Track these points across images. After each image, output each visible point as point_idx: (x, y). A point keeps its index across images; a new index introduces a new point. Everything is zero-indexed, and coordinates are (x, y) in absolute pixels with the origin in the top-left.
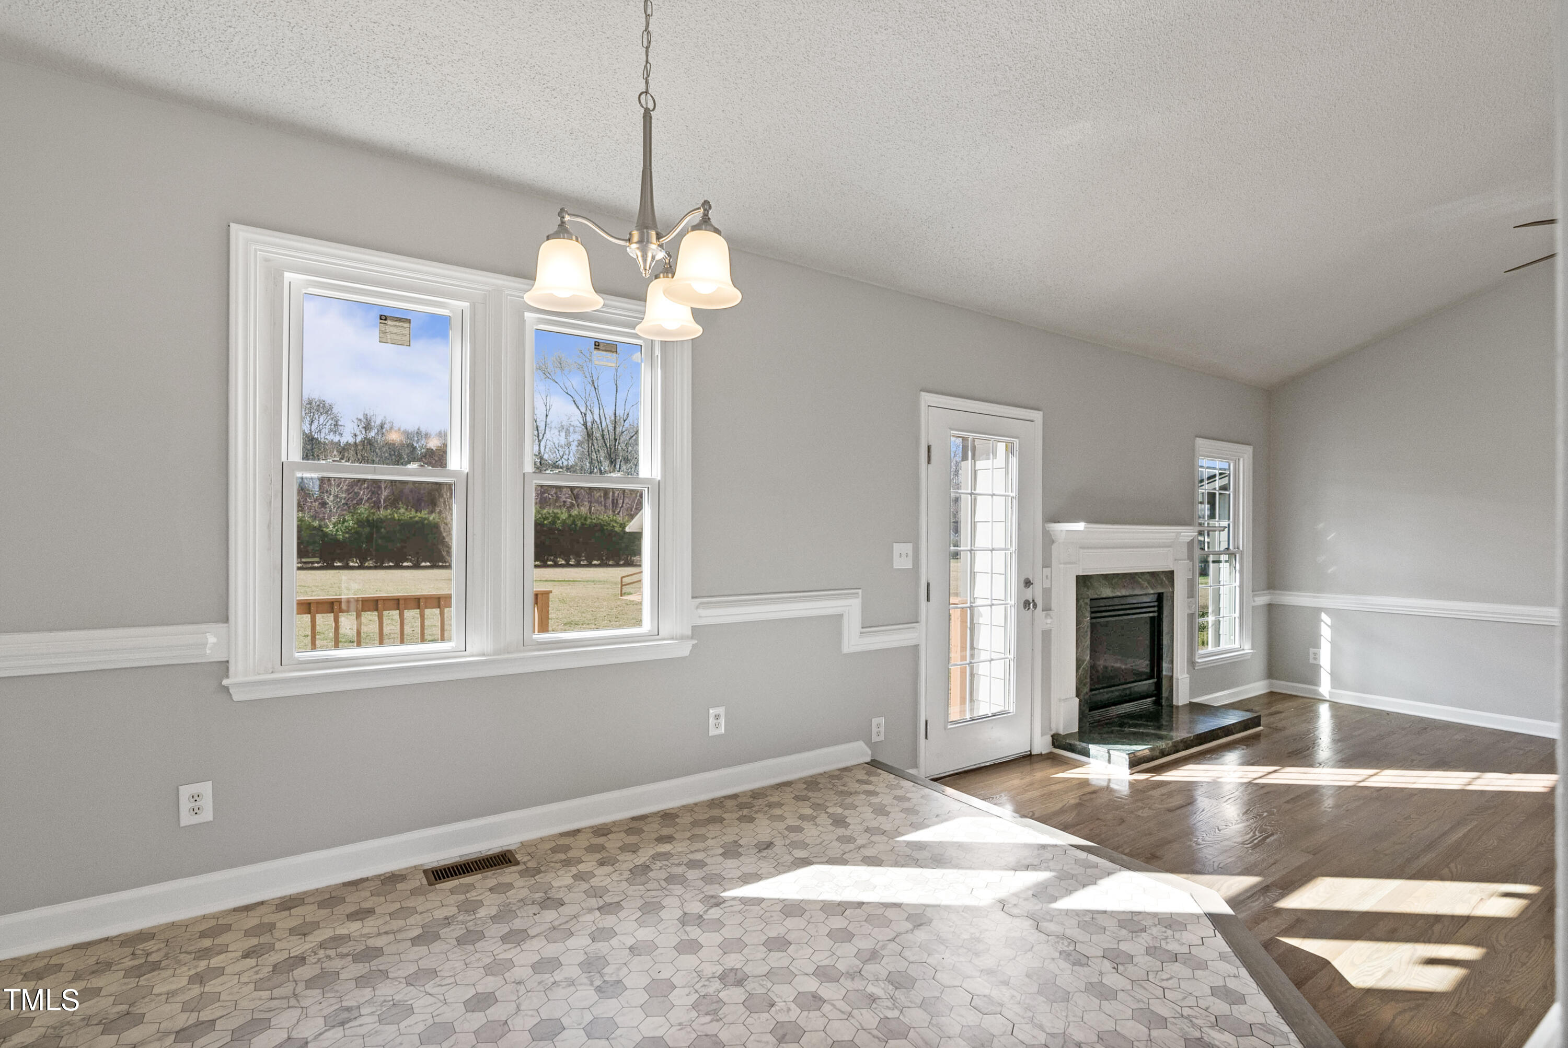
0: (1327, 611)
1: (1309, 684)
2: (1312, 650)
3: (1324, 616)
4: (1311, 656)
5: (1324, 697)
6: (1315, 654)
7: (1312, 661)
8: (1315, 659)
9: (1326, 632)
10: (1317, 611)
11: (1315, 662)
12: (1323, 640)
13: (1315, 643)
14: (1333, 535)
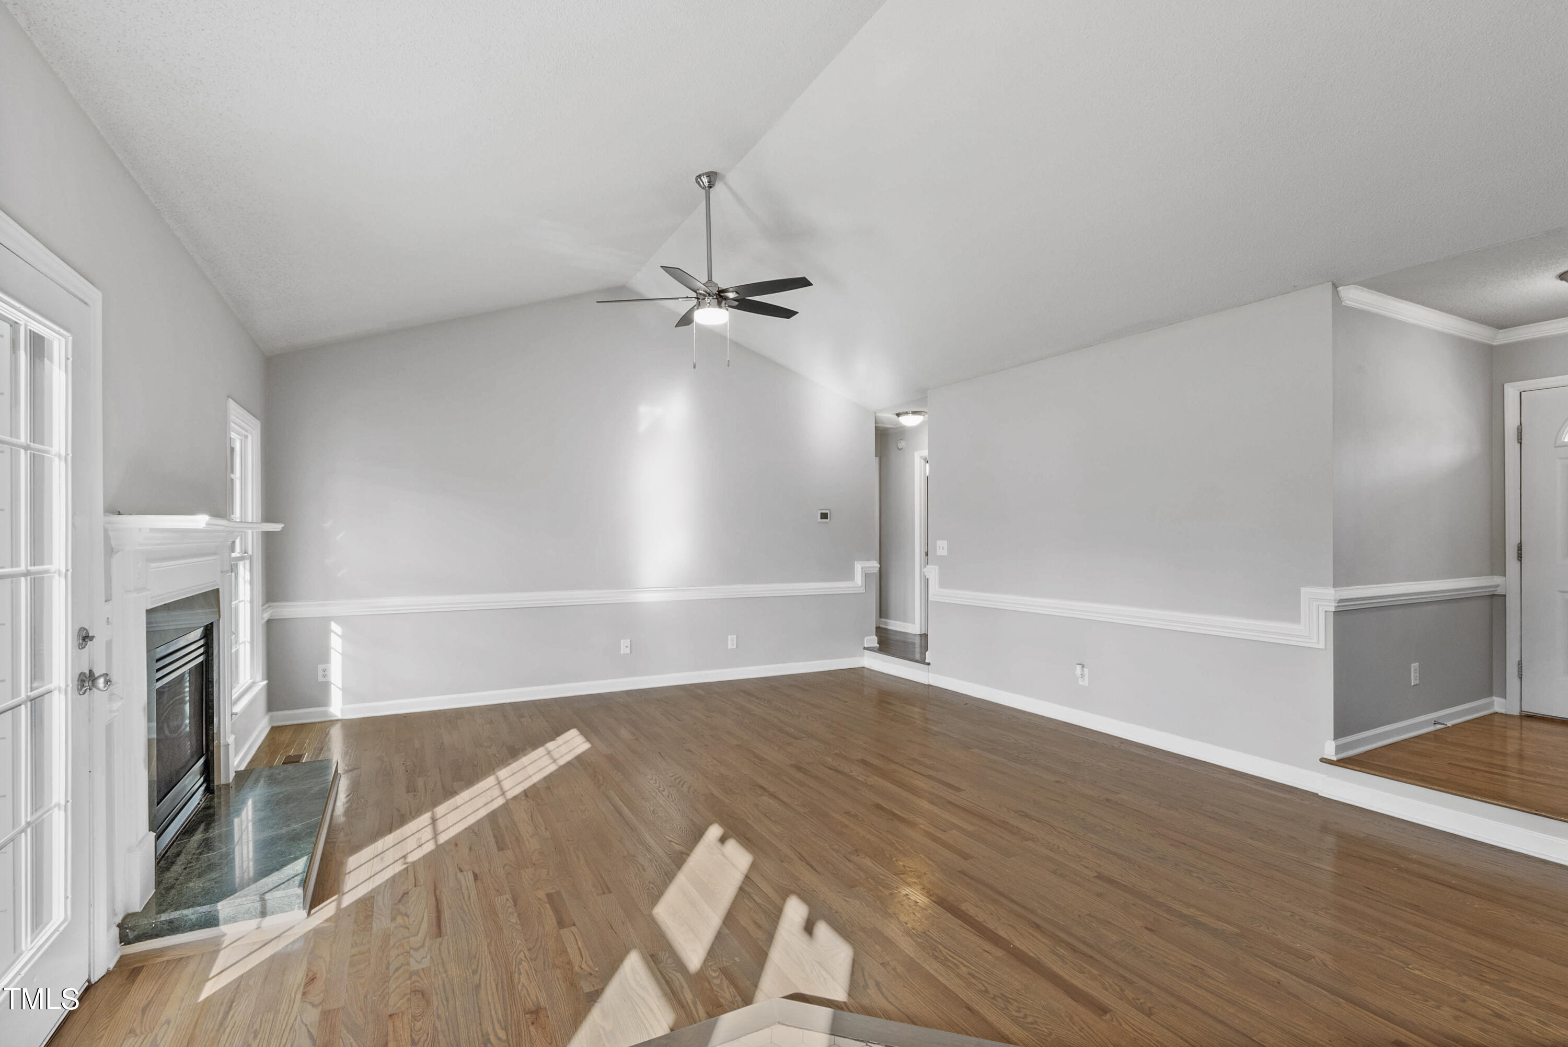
0: (338, 620)
1: (319, 706)
2: (320, 667)
3: (334, 626)
4: (320, 673)
5: (337, 716)
6: (324, 670)
7: (321, 679)
8: (324, 676)
9: (336, 643)
10: (326, 620)
11: (324, 680)
12: (333, 653)
13: (324, 658)
14: (341, 535)
